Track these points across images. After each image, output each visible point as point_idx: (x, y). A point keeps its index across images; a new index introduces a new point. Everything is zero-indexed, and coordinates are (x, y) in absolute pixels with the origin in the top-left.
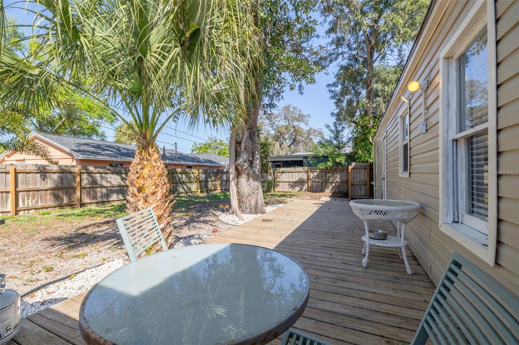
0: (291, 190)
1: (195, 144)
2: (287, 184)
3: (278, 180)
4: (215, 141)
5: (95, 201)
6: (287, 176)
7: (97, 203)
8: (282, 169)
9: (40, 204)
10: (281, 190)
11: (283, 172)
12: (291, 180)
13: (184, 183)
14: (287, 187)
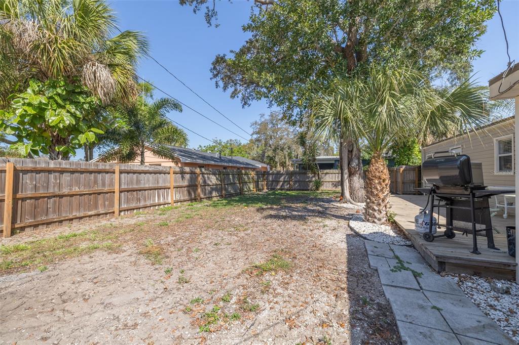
0: (334, 189)
1: (200, 147)
2: (331, 183)
3: (322, 180)
4: (220, 144)
5: (206, 197)
6: (331, 177)
7: (206, 198)
8: (325, 171)
9: (182, 198)
10: (325, 188)
11: (326, 174)
12: (334, 180)
13: (246, 182)
14: (331, 186)
